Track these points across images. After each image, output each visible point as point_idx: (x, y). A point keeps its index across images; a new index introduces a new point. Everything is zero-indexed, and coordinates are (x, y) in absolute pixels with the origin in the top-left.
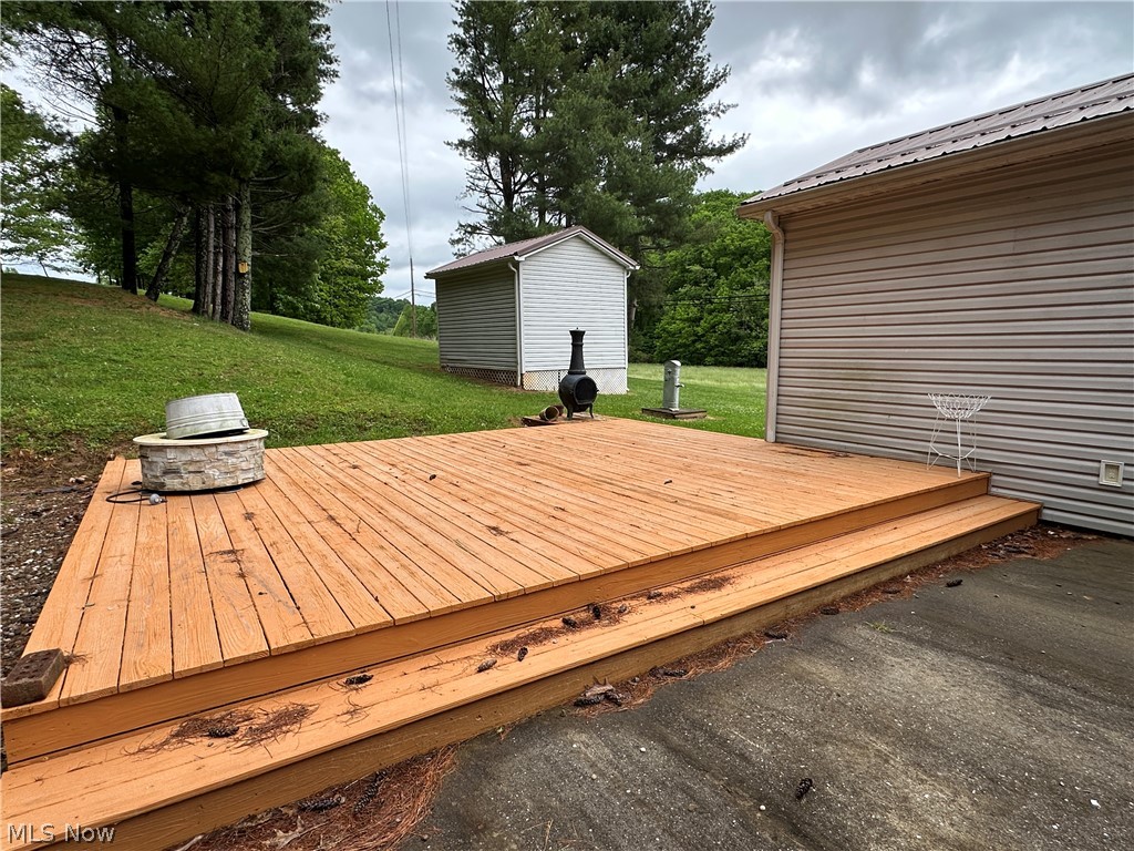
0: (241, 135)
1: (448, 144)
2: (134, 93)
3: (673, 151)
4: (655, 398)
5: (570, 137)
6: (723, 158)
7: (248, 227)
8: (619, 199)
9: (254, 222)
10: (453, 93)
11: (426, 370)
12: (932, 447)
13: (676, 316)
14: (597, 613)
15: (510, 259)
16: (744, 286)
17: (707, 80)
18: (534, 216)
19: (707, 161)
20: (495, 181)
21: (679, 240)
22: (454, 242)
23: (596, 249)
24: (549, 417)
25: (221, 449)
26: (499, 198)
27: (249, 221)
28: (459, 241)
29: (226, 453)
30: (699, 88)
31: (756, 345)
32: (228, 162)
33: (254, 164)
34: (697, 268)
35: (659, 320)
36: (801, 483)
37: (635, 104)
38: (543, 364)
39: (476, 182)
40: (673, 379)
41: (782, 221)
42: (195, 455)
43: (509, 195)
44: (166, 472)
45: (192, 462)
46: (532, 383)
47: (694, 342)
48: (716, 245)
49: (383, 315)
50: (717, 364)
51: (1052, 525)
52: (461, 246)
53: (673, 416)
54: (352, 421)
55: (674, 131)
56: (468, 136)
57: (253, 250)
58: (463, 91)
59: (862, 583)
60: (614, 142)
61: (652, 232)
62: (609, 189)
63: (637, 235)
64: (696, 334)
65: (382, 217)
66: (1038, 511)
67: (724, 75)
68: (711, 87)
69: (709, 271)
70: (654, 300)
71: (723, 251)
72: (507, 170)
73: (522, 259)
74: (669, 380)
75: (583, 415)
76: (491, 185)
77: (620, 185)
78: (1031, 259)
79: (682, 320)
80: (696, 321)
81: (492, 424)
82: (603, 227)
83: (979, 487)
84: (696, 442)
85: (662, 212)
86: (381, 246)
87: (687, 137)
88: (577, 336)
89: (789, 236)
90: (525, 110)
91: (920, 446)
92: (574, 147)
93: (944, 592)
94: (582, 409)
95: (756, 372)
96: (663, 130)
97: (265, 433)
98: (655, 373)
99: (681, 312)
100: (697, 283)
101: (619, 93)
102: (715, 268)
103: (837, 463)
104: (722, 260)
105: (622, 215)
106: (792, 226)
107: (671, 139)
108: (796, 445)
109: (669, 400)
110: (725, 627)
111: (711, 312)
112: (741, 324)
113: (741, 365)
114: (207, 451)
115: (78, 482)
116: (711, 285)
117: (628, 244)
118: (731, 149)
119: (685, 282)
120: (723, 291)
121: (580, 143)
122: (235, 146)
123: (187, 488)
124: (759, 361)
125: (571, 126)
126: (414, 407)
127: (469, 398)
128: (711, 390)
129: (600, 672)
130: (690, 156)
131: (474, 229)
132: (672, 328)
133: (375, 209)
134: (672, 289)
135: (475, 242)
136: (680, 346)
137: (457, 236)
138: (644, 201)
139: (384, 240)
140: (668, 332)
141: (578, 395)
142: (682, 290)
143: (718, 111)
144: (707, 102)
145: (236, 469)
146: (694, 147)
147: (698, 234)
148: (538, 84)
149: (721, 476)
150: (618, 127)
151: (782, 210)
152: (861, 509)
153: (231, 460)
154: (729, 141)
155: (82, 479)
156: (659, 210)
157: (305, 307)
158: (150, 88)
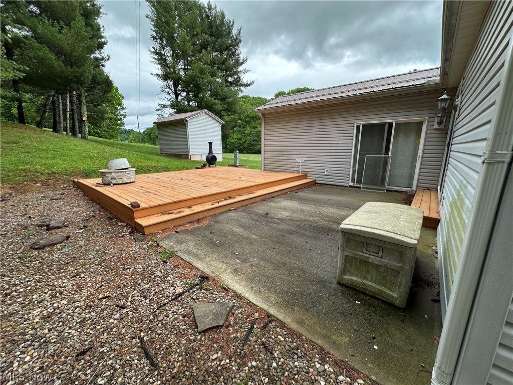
0: (84, 71)
1: (152, 74)
2: (41, 54)
3: (231, 83)
4: (232, 162)
5: (198, 77)
6: (247, 87)
7: (85, 103)
8: (215, 99)
9: (86, 101)
10: (152, 56)
11: (157, 154)
12: (296, 169)
13: (234, 137)
14: (230, 198)
15: (185, 119)
16: (255, 128)
17: (241, 61)
18: (186, 103)
19: (242, 88)
20: (171, 90)
21: (235, 112)
22: (157, 110)
23: (208, 115)
24: (204, 166)
25: (127, 172)
26: (173, 96)
27: (85, 102)
28: (159, 110)
29: (128, 174)
30: (238, 63)
31: (259, 147)
32: (78, 81)
33: (88, 81)
34: (239, 121)
35: (228, 139)
36: (269, 177)
37: (218, 67)
38: (198, 152)
39: (164, 89)
40: (236, 156)
41: (264, 115)
42: (120, 174)
43: (177, 96)
44: (112, 179)
45: (119, 176)
46: (194, 158)
47: (240, 146)
48: (245, 115)
49: (123, 135)
50: (247, 153)
51: (318, 183)
52: (160, 112)
53: (237, 166)
54: (146, 168)
55: (231, 76)
56: (160, 72)
57: (87, 111)
58: (156, 55)
59: (280, 193)
60: (212, 79)
61: (227, 110)
62: (211, 96)
63: (221, 111)
64: (240, 143)
65: (123, 98)
66: (315, 181)
67: (246, 60)
68: (242, 63)
69: (243, 122)
70: (227, 132)
71: (248, 116)
72: (175, 85)
73: (189, 119)
74: (236, 157)
75: (213, 166)
76: (170, 91)
77: (215, 94)
78: (314, 128)
79: (236, 139)
80: (240, 139)
81: (187, 169)
82: (210, 108)
83: (305, 176)
84: (245, 171)
85: (229, 104)
86: (123, 109)
87: (235, 79)
88: (210, 144)
89: (265, 119)
90: (181, 65)
91: (294, 169)
92: (200, 81)
93: (294, 194)
94: (213, 164)
95: (259, 155)
96: (228, 76)
97: (135, 169)
98: (231, 156)
99: (235, 136)
100: (240, 127)
101: (213, 64)
102: (245, 122)
103: (277, 173)
104: (248, 119)
105: (215, 104)
106: (266, 116)
107: (230, 79)
108: (268, 170)
109: (236, 162)
110: (254, 199)
111: (245, 136)
112: (254, 140)
113: (254, 153)
114: (123, 173)
115: (64, 187)
116: (244, 127)
117: (219, 114)
118: (249, 85)
119: (236, 126)
120: (248, 130)
121: (201, 79)
122: (82, 75)
123: (118, 183)
124: (259, 152)
125: (198, 74)
126: (162, 164)
127: (176, 162)
128: (246, 160)
129: (232, 205)
130: (237, 85)
131: (165, 106)
132: (233, 141)
133: (121, 95)
134: (232, 128)
135: (165, 110)
136: (235, 147)
137: (158, 108)
138: (223, 99)
139: (124, 106)
140: (231, 143)
141: (211, 160)
142: (235, 129)
143: (245, 71)
144: (241, 68)
145: (130, 178)
146: (237, 83)
147: (239, 111)
148: (184, 55)
149: (252, 176)
150: (213, 75)
151: (263, 112)
152: (280, 180)
153: (129, 175)
154: (249, 82)
155: (65, 186)
156: (228, 103)
157: (94, 132)
158: (47, 52)
